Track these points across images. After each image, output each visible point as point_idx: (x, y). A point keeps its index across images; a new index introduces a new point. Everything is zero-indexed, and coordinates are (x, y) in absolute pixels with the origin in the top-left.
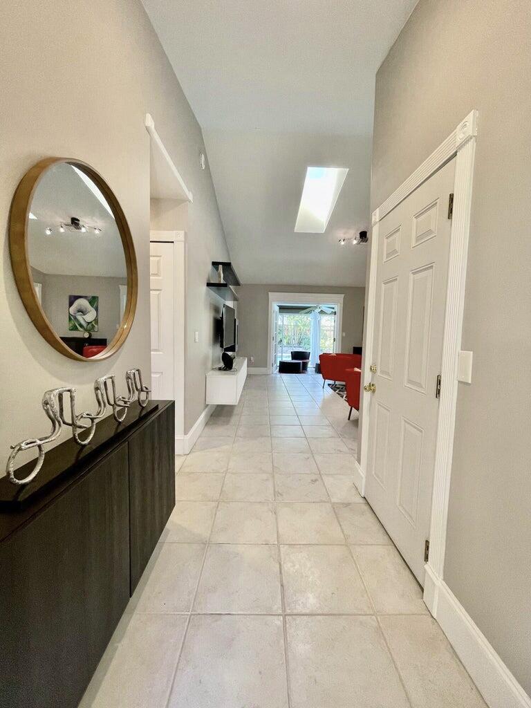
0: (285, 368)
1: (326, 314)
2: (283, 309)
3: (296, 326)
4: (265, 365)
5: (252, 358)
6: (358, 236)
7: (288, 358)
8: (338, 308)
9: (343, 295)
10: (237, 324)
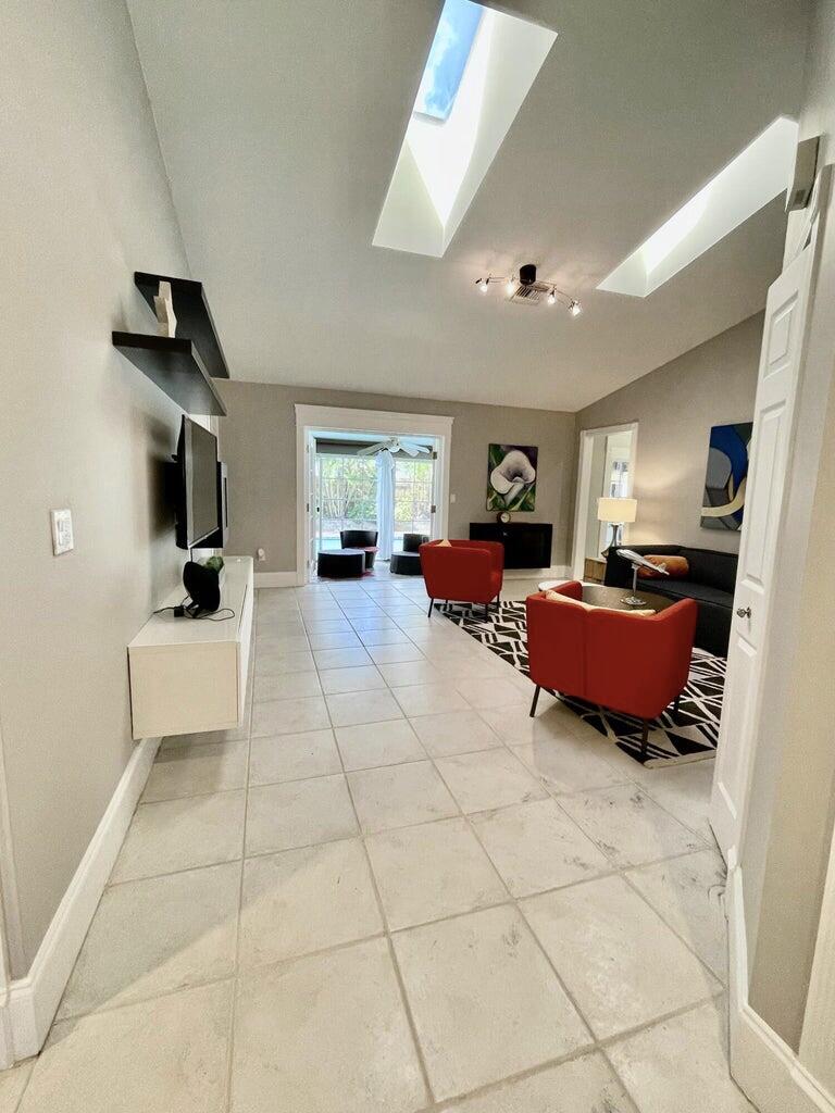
0: (333, 568)
1: (411, 457)
2: (324, 445)
3: (340, 478)
4: (291, 565)
5: (261, 552)
6: (518, 276)
7: (334, 547)
8: (441, 444)
9: (450, 420)
10: (223, 475)
